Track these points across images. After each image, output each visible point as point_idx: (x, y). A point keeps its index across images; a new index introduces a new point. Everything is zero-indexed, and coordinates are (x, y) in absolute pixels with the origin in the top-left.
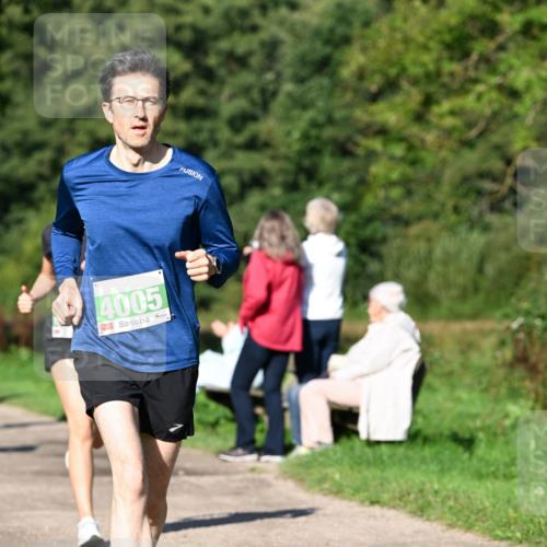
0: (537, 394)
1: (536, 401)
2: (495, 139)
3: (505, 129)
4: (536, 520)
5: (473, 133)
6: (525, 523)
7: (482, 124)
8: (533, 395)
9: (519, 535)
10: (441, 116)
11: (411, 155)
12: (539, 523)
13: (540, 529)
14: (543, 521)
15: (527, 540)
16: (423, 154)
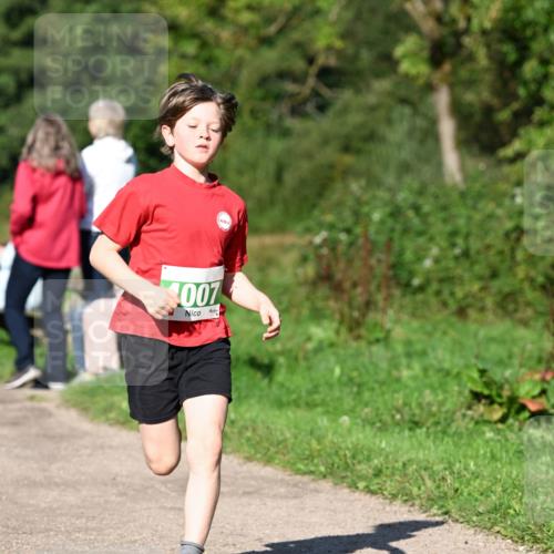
0: (342, 315)
1: (341, 322)
2: (296, 36)
3: (307, 25)
4: (341, 453)
5: (272, 29)
6: (329, 455)
7: (281, 20)
8: (337, 316)
9: (322, 469)
10: (237, 11)
11: (205, 54)
12: (345, 455)
13: (346, 463)
14: (349, 454)
15: (331, 474)
16: (218, 52)
